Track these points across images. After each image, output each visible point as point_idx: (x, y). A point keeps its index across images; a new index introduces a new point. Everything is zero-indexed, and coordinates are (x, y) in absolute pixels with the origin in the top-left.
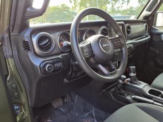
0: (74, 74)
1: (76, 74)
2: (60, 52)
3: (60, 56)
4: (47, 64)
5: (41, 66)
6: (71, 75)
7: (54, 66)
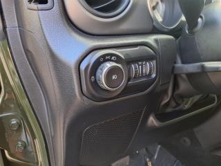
0: (173, 104)
1: (178, 105)
2: (148, 27)
3: (151, 39)
4: (104, 59)
5: (83, 67)
6: (167, 104)
7: (129, 71)
